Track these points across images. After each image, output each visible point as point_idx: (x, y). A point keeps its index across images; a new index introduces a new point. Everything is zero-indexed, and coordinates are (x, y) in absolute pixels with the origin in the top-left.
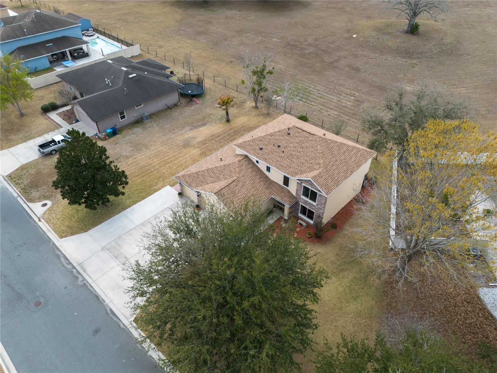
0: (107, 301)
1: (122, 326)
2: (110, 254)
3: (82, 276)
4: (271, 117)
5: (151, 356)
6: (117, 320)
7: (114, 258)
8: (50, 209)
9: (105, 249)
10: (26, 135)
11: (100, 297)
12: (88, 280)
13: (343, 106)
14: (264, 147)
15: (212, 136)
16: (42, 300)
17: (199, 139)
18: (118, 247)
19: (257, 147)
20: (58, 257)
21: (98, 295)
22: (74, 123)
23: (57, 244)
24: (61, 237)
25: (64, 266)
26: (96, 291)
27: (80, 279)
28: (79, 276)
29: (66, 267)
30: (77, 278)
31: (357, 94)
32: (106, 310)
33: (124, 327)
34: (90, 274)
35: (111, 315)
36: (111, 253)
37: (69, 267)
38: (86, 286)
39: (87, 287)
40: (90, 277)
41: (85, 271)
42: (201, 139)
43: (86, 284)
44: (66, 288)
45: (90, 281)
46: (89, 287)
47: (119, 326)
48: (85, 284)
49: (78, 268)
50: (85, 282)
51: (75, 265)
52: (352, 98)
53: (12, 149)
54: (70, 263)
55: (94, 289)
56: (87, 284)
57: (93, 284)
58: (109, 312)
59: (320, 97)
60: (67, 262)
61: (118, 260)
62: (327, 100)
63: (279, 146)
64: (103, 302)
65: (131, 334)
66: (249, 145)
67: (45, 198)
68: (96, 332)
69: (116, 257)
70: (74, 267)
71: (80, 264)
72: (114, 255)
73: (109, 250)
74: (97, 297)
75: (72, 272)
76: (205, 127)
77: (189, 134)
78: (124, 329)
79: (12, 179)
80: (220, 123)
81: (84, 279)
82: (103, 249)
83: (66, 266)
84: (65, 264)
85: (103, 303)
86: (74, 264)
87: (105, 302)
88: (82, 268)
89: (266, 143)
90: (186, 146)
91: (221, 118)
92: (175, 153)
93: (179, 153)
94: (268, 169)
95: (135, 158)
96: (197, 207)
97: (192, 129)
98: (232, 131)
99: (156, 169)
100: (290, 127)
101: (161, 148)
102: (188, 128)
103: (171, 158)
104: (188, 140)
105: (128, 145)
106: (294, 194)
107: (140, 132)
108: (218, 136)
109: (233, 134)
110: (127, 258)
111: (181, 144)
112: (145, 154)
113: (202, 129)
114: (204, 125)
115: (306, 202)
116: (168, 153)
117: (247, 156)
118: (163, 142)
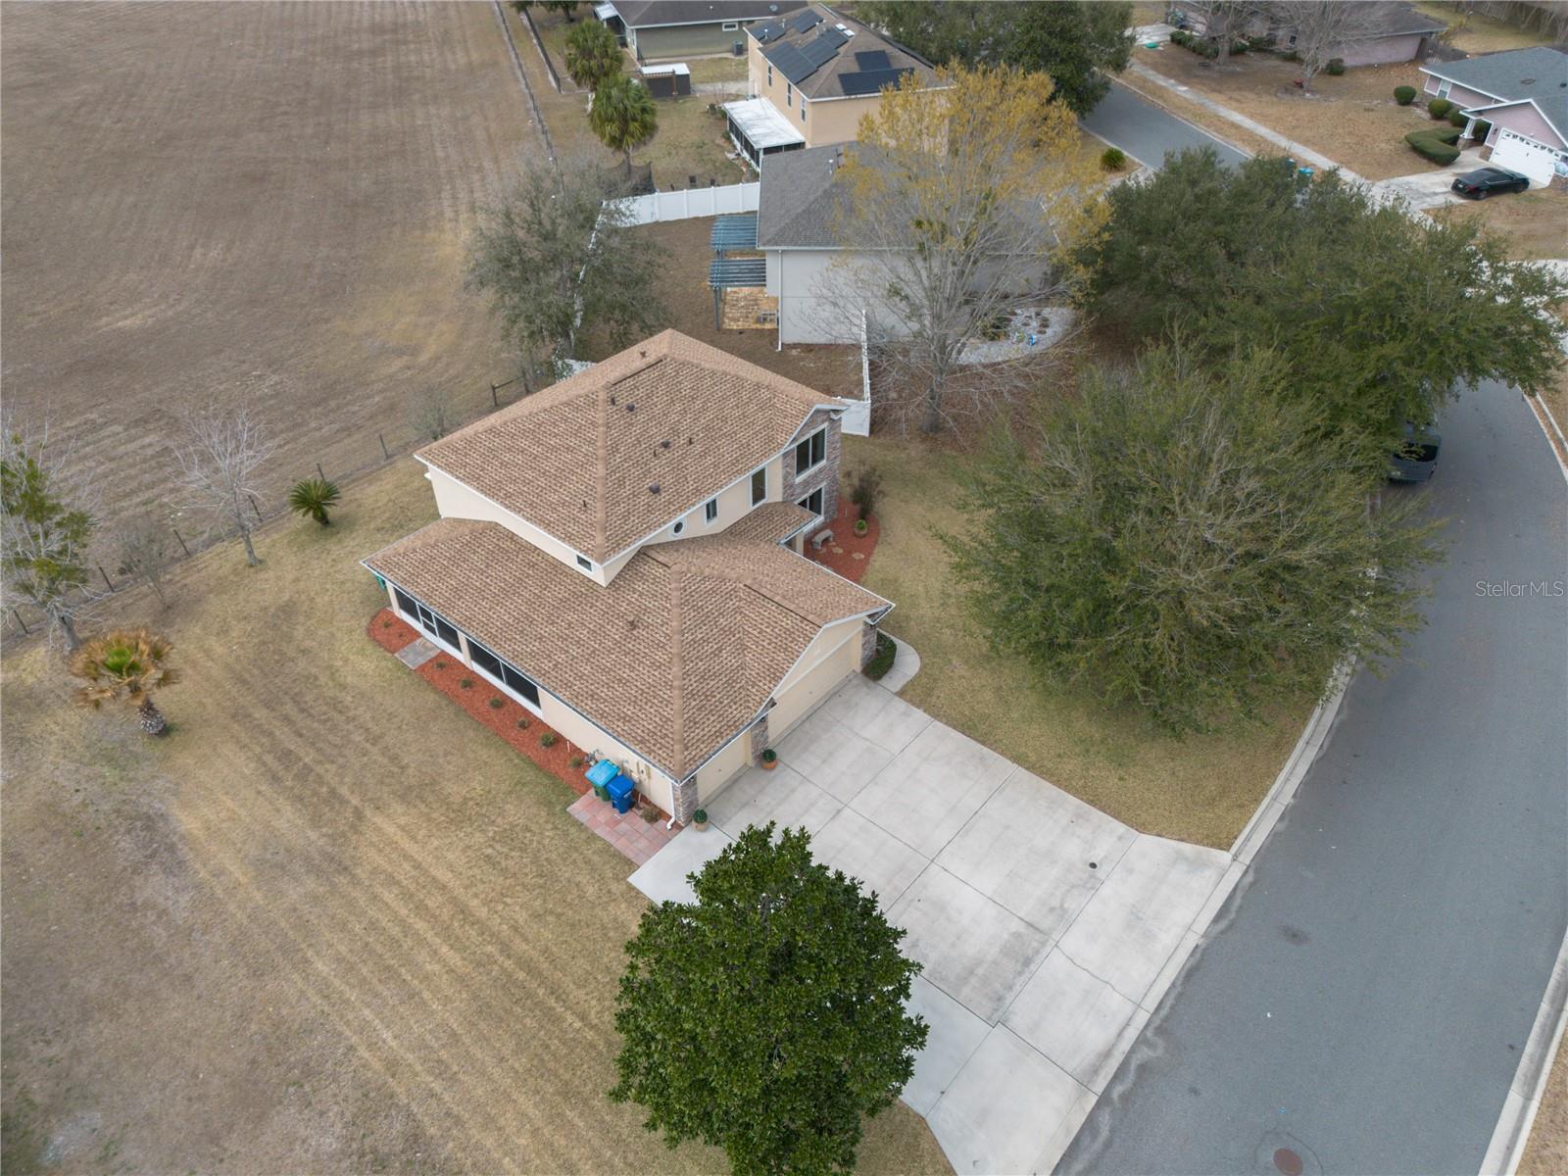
0: (1193, 940)
1: (1250, 878)
2: (1018, 988)
3: (1132, 1051)
5: (1294, 796)
6: (1239, 895)
7: (1033, 967)
9: (1000, 1013)
11: (1188, 965)
12: (1142, 1027)
14: (649, 483)
15: (275, 779)
16: (1267, 1157)
17: (289, 821)
18: (980, 971)
19: (644, 499)
21: (1183, 974)
25: (1108, 1144)
26: (1173, 985)
27: (1145, 1053)
28: (1133, 1067)
29: (1113, 1130)
30: (1143, 1068)
32: (1222, 932)
33: (1251, 872)
34: (1114, 1030)
35: (1232, 915)
36: (1010, 988)
37: (1105, 1120)
38: (1164, 1028)
39: (1166, 1019)
40: (1128, 1024)
41: (1107, 1054)
42: (288, 810)
43: (1156, 1029)
44: (1194, 1091)
45: (1142, 1018)
46: (1163, 1012)
47: (1252, 885)
48: (1160, 1031)
49: (1100, 1085)
50: (1149, 1034)
51: (1094, 1100)
54: (1090, 1125)
55: (1167, 994)
56: (1157, 1022)
57: (1151, 1003)
58: (1223, 925)
60: (1086, 1140)
61: (1037, 952)
63: (666, 445)
64: (1199, 950)
65: (1262, 851)
66: (626, 517)
68: (1295, 936)
69: (1027, 962)
70: (1104, 1100)
71: (1084, 1082)
72: (1020, 973)
73: (1000, 999)
74: (1191, 974)
75: (1125, 1098)
76: (177, 813)
78: (1257, 871)
80: (164, 760)
81: (1141, 1040)
82: (998, 1019)
83: (1105, 1133)
84: (1098, 1145)
85: (1205, 950)
86: (1089, 1108)
87: (1197, 946)
88: (1095, 1071)
89: (636, 472)
90: (333, 865)
91: (110, 760)
92: (388, 896)
93: (391, 881)
94: (711, 510)
95: (392, 1066)
96: (767, 757)
97: (176, 867)
98: (260, 714)
99: (505, 948)
100: (602, 396)
101: (321, 966)
102: (154, 887)
103: (421, 908)
104: (273, 865)
105: (232, 1144)
106: (779, 498)
107: (97, 1118)
108: (286, 757)
109: (289, 708)
110: (1021, 928)
111: (311, 884)
112: (363, 1028)
113: (187, 822)
114: (150, 822)
115: (806, 484)
116: (373, 926)
117: (643, 553)
118: (257, 974)
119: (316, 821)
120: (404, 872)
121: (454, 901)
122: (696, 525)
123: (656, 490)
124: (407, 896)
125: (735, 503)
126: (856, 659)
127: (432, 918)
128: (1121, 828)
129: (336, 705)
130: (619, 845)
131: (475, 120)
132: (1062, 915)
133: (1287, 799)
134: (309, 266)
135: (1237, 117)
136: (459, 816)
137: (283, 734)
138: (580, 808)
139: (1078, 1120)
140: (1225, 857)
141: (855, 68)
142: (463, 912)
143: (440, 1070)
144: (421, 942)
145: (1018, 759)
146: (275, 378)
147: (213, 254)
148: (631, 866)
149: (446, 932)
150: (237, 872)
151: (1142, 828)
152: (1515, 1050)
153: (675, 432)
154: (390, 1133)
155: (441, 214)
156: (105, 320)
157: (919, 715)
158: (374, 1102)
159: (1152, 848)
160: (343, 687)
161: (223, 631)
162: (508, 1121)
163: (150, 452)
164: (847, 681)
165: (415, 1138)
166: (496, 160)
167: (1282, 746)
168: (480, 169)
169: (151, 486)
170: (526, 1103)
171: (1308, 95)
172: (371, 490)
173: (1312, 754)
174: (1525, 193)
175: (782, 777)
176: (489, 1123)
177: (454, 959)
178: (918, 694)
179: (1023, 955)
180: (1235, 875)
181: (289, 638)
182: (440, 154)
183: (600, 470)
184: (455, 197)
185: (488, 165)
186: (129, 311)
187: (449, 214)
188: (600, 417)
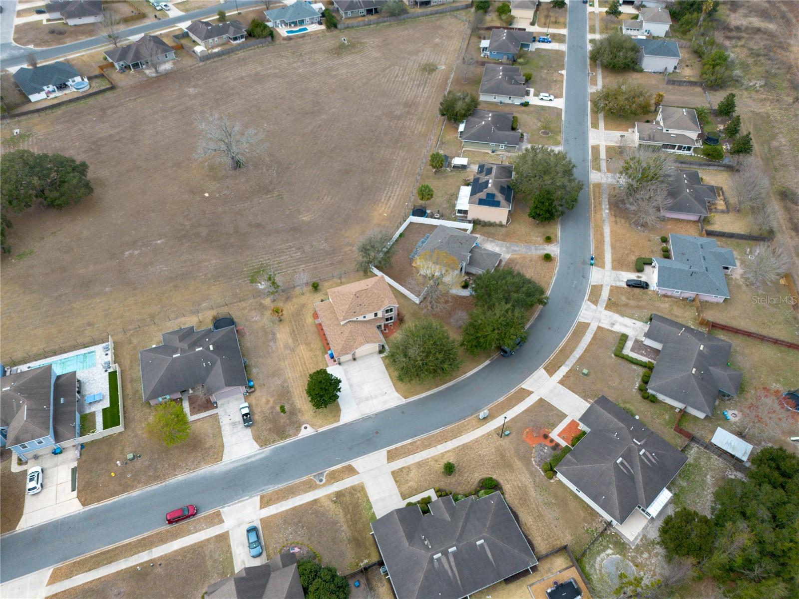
0: (390, 407)
3: (370, 415)
4: (292, 298)
5: (424, 397)
6: (401, 405)
8: (312, 426)
10: (211, 436)
13: (298, 259)
15: (291, 334)
16: (375, 431)
17: (290, 341)
18: (360, 398)
19: (352, 313)
20: (352, 424)
22: (217, 406)
23: (341, 424)
24: (339, 421)
26: (382, 411)
29: (361, 421)
30: (370, 417)
31: (291, 244)
32: (393, 409)
33: (406, 403)
35: (398, 407)
36: (363, 402)
38: (376, 415)
39: (378, 414)
40: (372, 412)
41: (367, 414)
42: (291, 340)
44: (373, 423)
45: (375, 412)
47: (405, 405)
49: (364, 416)
52: (294, 249)
53: (226, 445)
54: (359, 419)
55: (380, 411)
57: (377, 412)
59: (280, 263)
61: (369, 400)
62: (285, 261)
64: (390, 409)
65: (411, 402)
67: (300, 426)
68: (403, 413)
70: (363, 418)
71: (362, 415)
73: (360, 402)
74: (385, 411)
75: (365, 419)
76: (278, 334)
77: (281, 344)
79: (265, 445)
80: (279, 325)
81: (373, 415)
82: (358, 405)
89: (353, 308)
90: (293, 350)
91: (272, 322)
92: (297, 357)
93: (298, 355)
94: (364, 317)
95: (289, 378)
96: (354, 359)
97: (275, 342)
98: (293, 323)
99: (307, 370)
100: (354, 293)
101: (286, 363)
102: (272, 344)
103: (300, 361)
104: (286, 347)
105: (270, 378)
106: (381, 316)
107: (257, 369)
108: (294, 331)
109: (297, 323)
110: (369, 396)
111: (289, 352)
112: (288, 372)
113: (278, 336)
114: (274, 334)
115: (388, 315)
116: (294, 361)
117: (348, 322)
118: (279, 360)
119: (293, 343)
120: (301, 355)
121: (304, 361)
122: (361, 318)
123: (355, 312)
124: (299, 358)
125: (370, 316)
126: (377, 350)
127: (301, 362)
128: (394, 390)
129: (303, 325)
130: (328, 363)
131: (408, 161)
132: (376, 397)
133: (422, 397)
134: (345, 210)
135: (607, 231)
136: (311, 350)
137: (295, 327)
138: (326, 356)
139: (358, 418)
140: (404, 400)
141: (484, 197)
142: (305, 363)
143: (293, 381)
144: (298, 365)
145: (390, 375)
146: (325, 244)
147: (329, 199)
148: (328, 366)
149: (302, 365)
150: (282, 346)
151: (397, 391)
152: (416, 436)
153: (363, 303)
154: (286, 385)
155: (381, 199)
156: (301, 216)
157: (382, 362)
158: (285, 381)
159: (396, 394)
160: (305, 323)
161: (294, 306)
162: (298, 389)
163: (298, 257)
164: (375, 352)
165: (288, 386)
166: (403, 182)
167: (429, 390)
168: (398, 184)
169: (295, 266)
170: (300, 388)
171: (639, 228)
172: (327, 284)
173: (433, 393)
174: (646, 290)
175: (355, 363)
176: (296, 389)
177: (301, 368)
178: (384, 359)
179: (367, 399)
180: (403, 403)
181: (302, 310)
182: (393, 174)
183: (348, 306)
184: (387, 193)
185: (401, 184)
186: (306, 215)
187: (383, 200)
188: (352, 297)
